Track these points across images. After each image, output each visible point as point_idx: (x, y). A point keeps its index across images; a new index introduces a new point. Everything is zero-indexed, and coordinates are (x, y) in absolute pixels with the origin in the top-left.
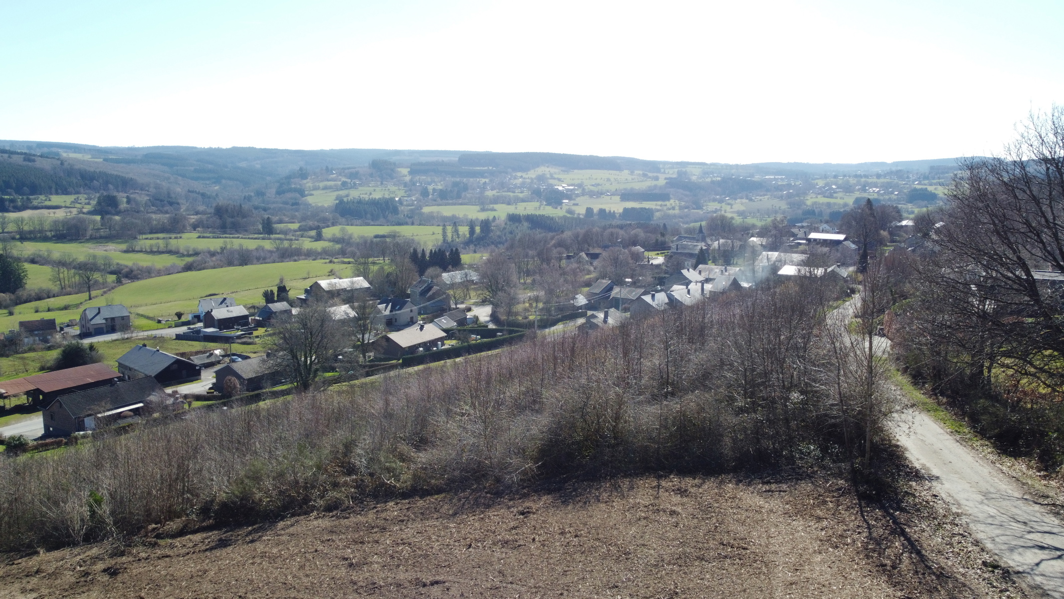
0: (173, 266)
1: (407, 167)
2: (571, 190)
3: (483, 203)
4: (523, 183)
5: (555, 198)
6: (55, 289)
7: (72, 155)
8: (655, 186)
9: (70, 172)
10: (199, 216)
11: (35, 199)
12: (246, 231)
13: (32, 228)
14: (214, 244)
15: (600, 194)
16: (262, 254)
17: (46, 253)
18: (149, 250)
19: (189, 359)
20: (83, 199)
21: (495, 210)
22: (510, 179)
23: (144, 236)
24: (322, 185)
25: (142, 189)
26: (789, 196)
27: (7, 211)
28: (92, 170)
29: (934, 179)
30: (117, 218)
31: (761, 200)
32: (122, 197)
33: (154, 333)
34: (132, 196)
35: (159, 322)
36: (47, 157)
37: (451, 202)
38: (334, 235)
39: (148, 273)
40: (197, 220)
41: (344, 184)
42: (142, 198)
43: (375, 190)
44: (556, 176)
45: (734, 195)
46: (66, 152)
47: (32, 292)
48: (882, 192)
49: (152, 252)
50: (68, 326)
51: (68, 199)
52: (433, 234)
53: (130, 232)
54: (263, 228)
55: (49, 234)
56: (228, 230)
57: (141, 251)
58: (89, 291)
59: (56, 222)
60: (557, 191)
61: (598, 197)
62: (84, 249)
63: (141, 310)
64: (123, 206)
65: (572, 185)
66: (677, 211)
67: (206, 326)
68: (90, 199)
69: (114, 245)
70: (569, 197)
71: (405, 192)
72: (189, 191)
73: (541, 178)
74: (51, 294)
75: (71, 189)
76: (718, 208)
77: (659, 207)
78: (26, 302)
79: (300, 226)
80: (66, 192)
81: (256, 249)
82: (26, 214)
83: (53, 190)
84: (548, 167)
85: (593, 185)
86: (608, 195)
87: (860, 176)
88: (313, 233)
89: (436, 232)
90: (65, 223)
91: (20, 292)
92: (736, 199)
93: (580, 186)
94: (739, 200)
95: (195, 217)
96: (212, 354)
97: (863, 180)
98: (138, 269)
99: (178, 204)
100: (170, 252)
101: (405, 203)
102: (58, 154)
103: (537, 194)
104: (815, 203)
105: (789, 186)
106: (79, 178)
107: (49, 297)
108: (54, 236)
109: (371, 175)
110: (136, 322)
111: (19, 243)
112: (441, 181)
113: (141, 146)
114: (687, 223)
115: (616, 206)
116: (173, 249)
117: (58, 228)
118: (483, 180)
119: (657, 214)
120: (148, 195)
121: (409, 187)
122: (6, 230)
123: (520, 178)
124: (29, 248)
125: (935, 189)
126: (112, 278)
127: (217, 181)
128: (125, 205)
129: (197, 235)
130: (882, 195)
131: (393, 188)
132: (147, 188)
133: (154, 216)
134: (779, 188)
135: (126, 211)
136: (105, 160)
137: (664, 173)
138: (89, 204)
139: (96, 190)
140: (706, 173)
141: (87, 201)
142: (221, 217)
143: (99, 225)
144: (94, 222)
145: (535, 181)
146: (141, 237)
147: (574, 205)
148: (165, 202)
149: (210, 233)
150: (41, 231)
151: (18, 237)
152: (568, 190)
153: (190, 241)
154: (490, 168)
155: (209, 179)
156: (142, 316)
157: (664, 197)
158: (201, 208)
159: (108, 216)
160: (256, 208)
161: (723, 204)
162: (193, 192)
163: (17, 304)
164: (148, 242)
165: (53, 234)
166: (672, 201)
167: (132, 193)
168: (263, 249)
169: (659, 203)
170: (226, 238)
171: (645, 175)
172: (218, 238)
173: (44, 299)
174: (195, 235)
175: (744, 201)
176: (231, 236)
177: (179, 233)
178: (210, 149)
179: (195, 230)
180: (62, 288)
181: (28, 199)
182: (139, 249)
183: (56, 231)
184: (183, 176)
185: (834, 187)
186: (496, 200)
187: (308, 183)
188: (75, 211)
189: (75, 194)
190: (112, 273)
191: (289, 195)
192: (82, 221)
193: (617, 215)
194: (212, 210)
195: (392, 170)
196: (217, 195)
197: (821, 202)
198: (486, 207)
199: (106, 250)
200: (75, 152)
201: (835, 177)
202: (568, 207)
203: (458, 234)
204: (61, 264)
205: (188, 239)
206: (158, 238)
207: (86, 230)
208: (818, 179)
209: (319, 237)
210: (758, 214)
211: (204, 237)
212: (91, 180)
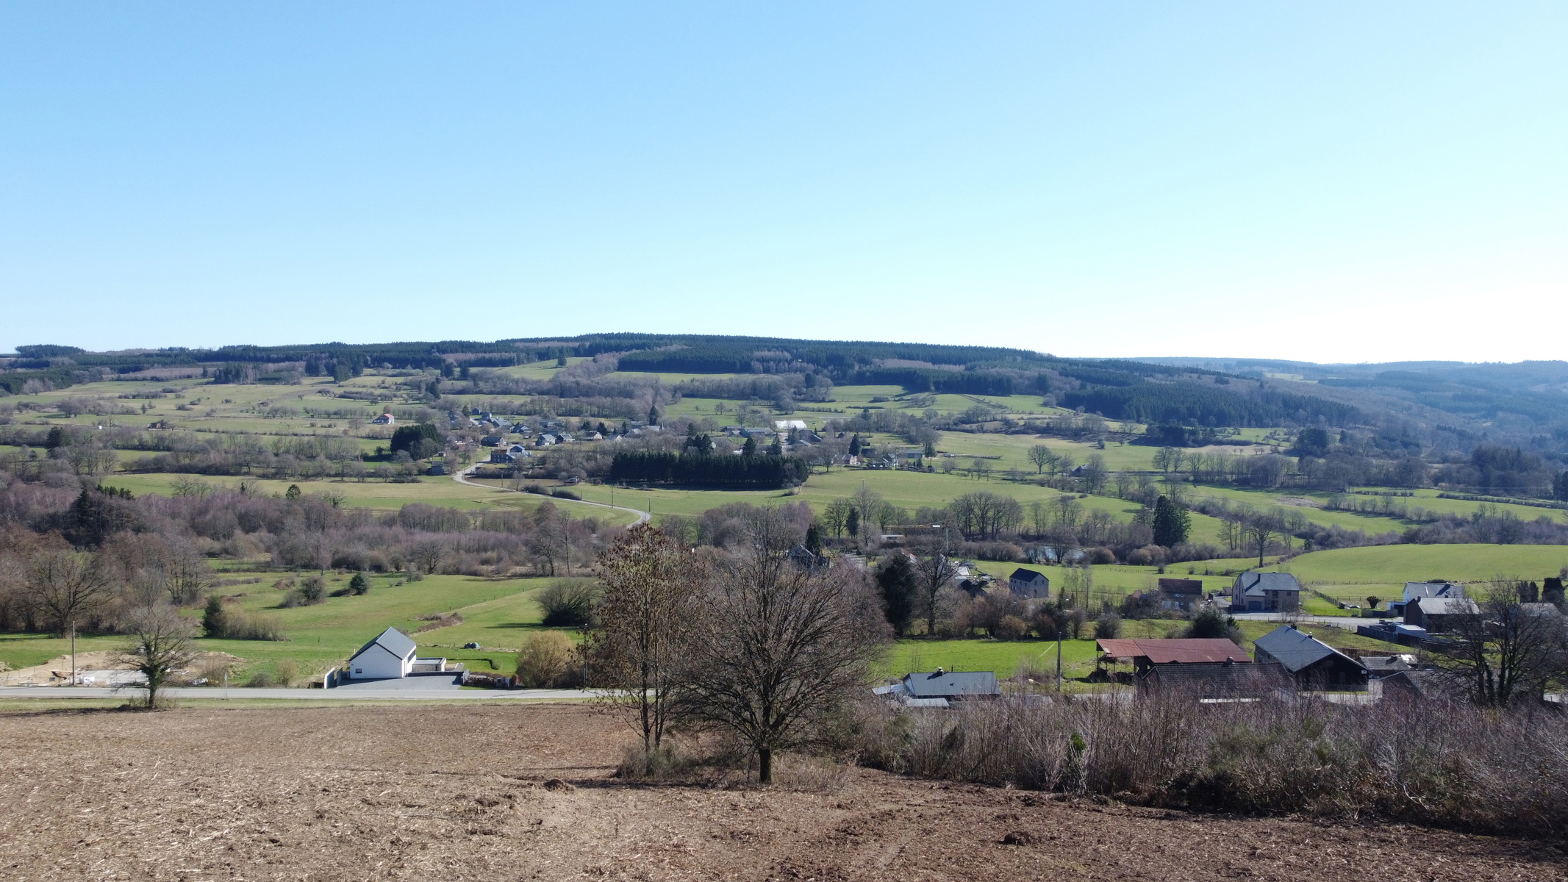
0: (1391, 535)
6: (1222, 547)
7: (1279, 376)
9: (1269, 397)
10: (1447, 465)
11: (1221, 432)
12: (1524, 492)
13: (1210, 469)
14: (1465, 508)
16: (1546, 530)
17: (1221, 502)
18: (1359, 509)
19: (1358, 659)
20: (1282, 434)
23: (1356, 489)
25: (1366, 423)
27: (1185, 445)
28: (1300, 394)
30: (1322, 461)
32: (1334, 434)
33: (1328, 620)
34: (1350, 432)
35: (1342, 607)
36: (1244, 378)
39: (1353, 540)
40: (1441, 471)
42: (1363, 434)
46: (1271, 372)
47: (1192, 548)
49: (1363, 513)
50: (1221, 595)
51: (1262, 433)
53: (1335, 482)
54: (1555, 489)
55: (1229, 477)
56: (1492, 489)
57: (1348, 510)
58: (1261, 556)
59: (1239, 463)
62: (1271, 501)
63: (1322, 590)
64: (1335, 443)
67: (1406, 623)
68: (1292, 434)
69: (1313, 498)
72: (1439, 428)
74: (1216, 554)
75: (1267, 420)
78: (1183, 560)
80: (1261, 425)
81: (1537, 522)
82: (1204, 450)
83: (1245, 421)
90: (1251, 463)
91: (1180, 548)
95: (1441, 466)
96: (1395, 659)
98: (1339, 534)
99: (1418, 446)
100: (1391, 515)
102: (1261, 374)
106: (1281, 405)
107: (1212, 558)
108: (1235, 481)
110: (1309, 601)
111: (1191, 487)
113: (1376, 362)
116: (1397, 510)
117: (1241, 470)
120: (1373, 431)
122: (1178, 469)
124: (1202, 494)
126: (1297, 543)
127: (1490, 413)
128: (1337, 444)
129: (1439, 493)
132: (1373, 422)
133: (1374, 461)
135: (1337, 451)
136: (1321, 382)
138: (1288, 440)
139: (1301, 422)
141: (1286, 436)
142: (1482, 467)
143: (1296, 470)
144: (1289, 464)
146: (1351, 491)
148: (1398, 442)
149: (1461, 491)
150: (1220, 473)
151: (1191, 478)
153: (1425, 500)
155: (1476, 410)
156: (1322, 596)
158: (1454, 453)
159: (1308, 458)
160: (1550, 457)
162: (1444, 429)
163: (1172, 562)
164: (1361, 498)
165: (1234, 477)
167: (1351, 428)
168: (1548, 522)
170: (1486, 500)
172: (1472, 499)
173: (1205, 559)
174: (1435, 492)
176: (1496, 498)
177: (1410, 487)
178: (1486, 365)
179: (1436, 485)
180: (1232, 549)
181: (1212, 431)
182: (1346, 507)
183: (1239, 473)
184: (1434, 405)
188: (1267, 449)
189: (1272, 427)
190: (1300, 536)
192: (1273, 462)
194: (1469, 457)
196: (1485, 434)
199: (1299, 505)
200: (1283, 372)
204: (1237, 517)
205: (1423, 497)
206: (1376, 494)
207: (1276, 475)
211: (1448, 497)
212: (1297, 408)
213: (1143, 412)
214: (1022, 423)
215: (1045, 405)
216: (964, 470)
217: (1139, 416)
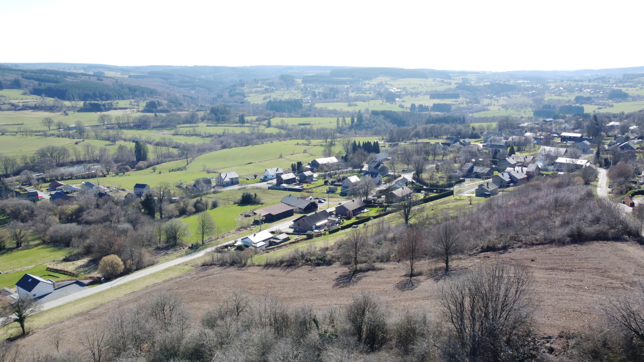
1: (300, 78)
2: (400, 92)
3: (350, 101)
4: (370, 88)
5: (390, 98)
8: (450, 89)
11: (112, 104)
12: (230, 122)
14: (217, 130)
15: (417, 94)
18: (185, 134)
21: (357, 105)
22: (362, 85)
24: (254, 90)
25: (160, 96)
26: (533, 95)
29: (626, 82)
31: (516, 97)
35: (247, 179)
37: (330, 100)
38: (277, 124)
40: (201, 115)
41: (266, 90)
42: (164, 101)
43: (284, 93)
44: (389, 83)
45: (498, 94)
48: (592, 92)
51: (127, 103)
52: (330, 122)
53: (173, 124)
54: (239, 120)
56: (220, 121)
57: (181, 135)
59: (135, 119)
60: (391, 93)
61: (416, 96)
65: (399, 88)
66: (464, 105)
69: (168, 131)
70: (399, 97)
71: (302, 94)
72: (183, 95)
73: (380, 84)
75: (125, 97)
76: (490, 103)
77: (454, 103)
79: (257, 118)
80: (123, 98)
84: (383, 77)
85: (412, 88)
86: (422, 95)
87: (578, 81)
88: (266, 122)
89: (332, 122)
90: (140, 119)
91: (148, 161)
92: (500, 97)
93: (404, 89)
94: (502, 98)
97: (580, 83)
100: (196, 135)
101: (304, 101)
103: (379, 95)
104: (550, 100)
105: (532, 88)
106: (127, 90)
107: (162, 162)
109: (281, 84)
112: (321, 87)
114: (472, 113)
115: (429, 103)
116: (198, 133)
118: (346, 86)
119: (453, 107)
120: (165, 99)
121: (304, 91)
122: (109, 123)
123: (368, 84)
125: (627, 90)
129: (206, 125)
130: (592, 94)
131: (295, 92)
132: (163, 95)
134: (527, 89)
137: (454, 79)
138: (141, 106)
140: (480, 80)
142: (215, 114)
144: (150, 117)
145: (377, 86)
146: (179, 126)
147: (403, 101)
148: (176, 103)
149: (211, 123)
150: (128, 123)
152: (397, 92)
154: (349, 78)
155: (188, 87)
157: (456, 96)
160: (225, 106)
161: (492, 100)
162: (185, 96)
163: (149, 166)
164: (184, 129)
165: (133, 125)
166: (461, 98)
167: (155, 98)
168: (244, 133)
169: (454, 100)
170: (221, 126)
171: (442, 81)
175: (505, 98)
179: (203, 122)
184: (175, 85)
185: (561, 88)
186: (357, 99)
187: (246, 89)
188: (135, 110)
189: (128, 99)
190: (174, 147)
191: (237, 97)
192: (143, 117)
193: (430, 108)
195: (293, 81)
196: (198, 98)
197: (554, 99)
198: (352, 103)
199: (164, 134)
200: (110, 71)
201: (562, 81)
202: (400, 103)
203: (345, 123)
205: (202, 127)
206: (188, 127)
207: (150, 123)
208: (550, 82)
209: (269, 125)
210: (515, 107)
211: (210, 126)
212: (135, 91)
213: (75, 96)
214: (21, 104)
215: (24, 94)
216: (13, 132)
217: (74, 98)
